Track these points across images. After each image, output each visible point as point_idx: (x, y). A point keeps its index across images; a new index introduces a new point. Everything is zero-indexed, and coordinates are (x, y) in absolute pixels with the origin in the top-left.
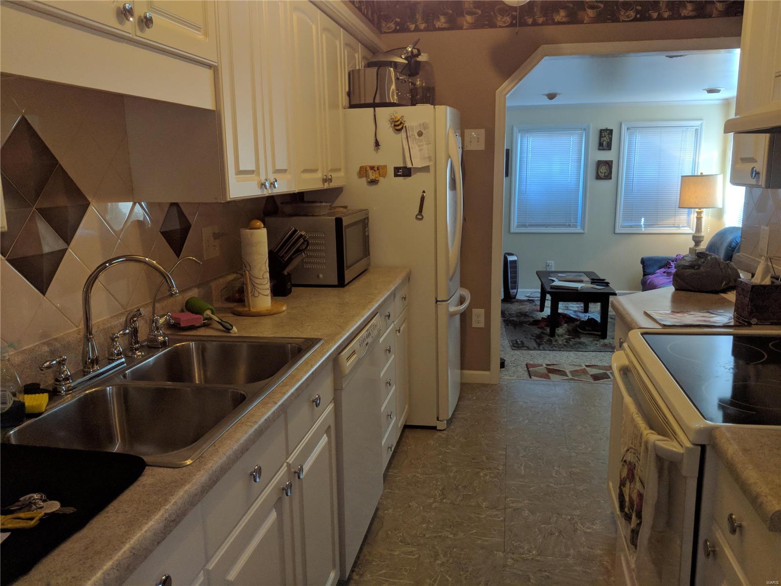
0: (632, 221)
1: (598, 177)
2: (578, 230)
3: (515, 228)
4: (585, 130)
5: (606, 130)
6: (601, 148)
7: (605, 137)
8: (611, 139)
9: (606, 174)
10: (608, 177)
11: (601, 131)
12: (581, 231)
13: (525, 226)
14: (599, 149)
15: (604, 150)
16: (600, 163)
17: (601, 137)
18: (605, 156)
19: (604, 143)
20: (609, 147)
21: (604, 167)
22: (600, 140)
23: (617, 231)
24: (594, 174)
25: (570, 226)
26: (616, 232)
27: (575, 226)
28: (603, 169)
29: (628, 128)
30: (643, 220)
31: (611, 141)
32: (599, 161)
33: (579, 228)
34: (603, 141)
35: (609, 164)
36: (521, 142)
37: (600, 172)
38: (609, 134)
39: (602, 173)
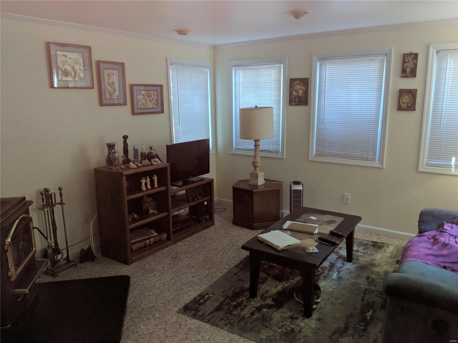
0: (439, 159)
1: (400, 108)
2: (376, 164)
3: (313, 156)
4: (386, 55)
5: (411, 54)
6: (403, 75)
7: (409, 62)
8: (416, 65)
9: (409, 105)
10: (411, 107)
11: (405, 56)
12: (380, 166)
13: (323, 155)
14: (402, 77)
15: (407, 77)
16: (402, 92)
17: (404, 62)
18: (408, 84)
19: (408, 69)
20: (413, 74)
21: (406, 97)
22: (403, 66)
23: (421, 169)
24: (396, 105)
25: (367, 159)
26: (418, 171)
27: (373, 160)
28: (406, 99)
29: (437, 52)
30: (454, 159)
31: (416, 67)
32: (400, 90)
33: (377, 162)
34: (407, 67)
35: (412, 93)
36: (320, 70)
37: (402, 102)
38: (413, 60)
39: (405, 103)
